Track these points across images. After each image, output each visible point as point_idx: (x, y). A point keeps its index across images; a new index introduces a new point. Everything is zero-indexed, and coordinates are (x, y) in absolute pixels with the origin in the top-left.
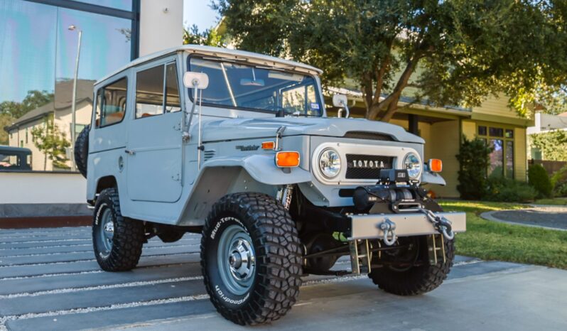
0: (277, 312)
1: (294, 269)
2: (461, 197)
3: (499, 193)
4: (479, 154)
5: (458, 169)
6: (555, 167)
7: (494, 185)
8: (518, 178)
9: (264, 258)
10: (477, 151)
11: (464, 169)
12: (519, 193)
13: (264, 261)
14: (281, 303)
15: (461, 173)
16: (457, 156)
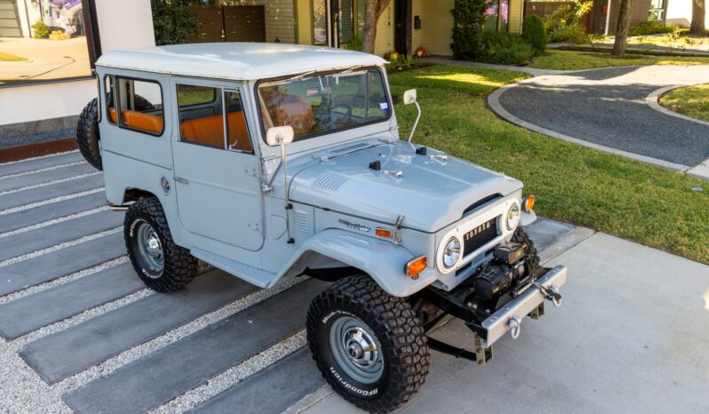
0: (420, 372)
1: (416, 331)
2: (454, 56)
3: (495, 54)
4: (476, 10)
5: (452, 26)
6: (546, 9)
7: (490, 45)
8: (512, 30)
9: (394, 350)
10: (474, 6)
11: (458, 25)
12: (517, 54)
13: (395, 353)
14: (419, 362)
15: (456, 30)
16: (452, 11)
